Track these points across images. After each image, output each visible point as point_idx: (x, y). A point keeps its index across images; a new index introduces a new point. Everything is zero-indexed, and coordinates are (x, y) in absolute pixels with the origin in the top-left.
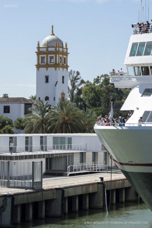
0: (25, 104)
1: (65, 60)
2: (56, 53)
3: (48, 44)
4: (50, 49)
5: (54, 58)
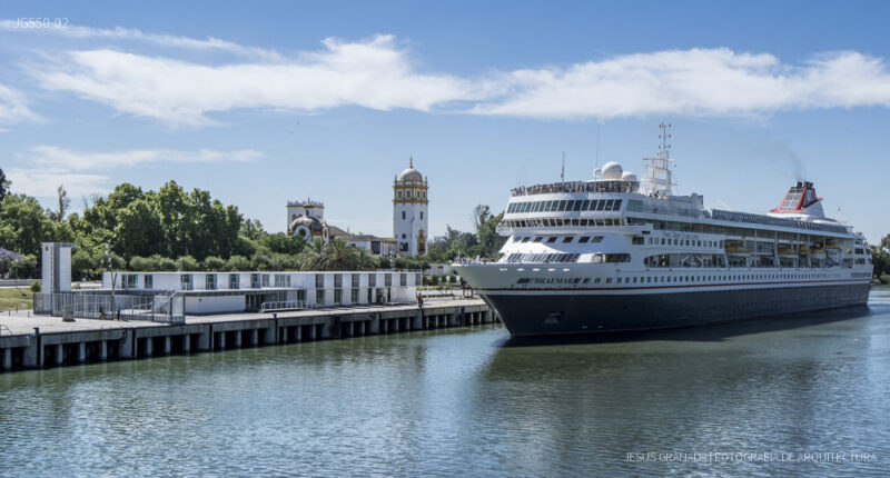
0: (373, 242)
1: (425, 195)
2: (413, 187)
3: (406, 178)
4: (407, 183)
5: (410, 192)
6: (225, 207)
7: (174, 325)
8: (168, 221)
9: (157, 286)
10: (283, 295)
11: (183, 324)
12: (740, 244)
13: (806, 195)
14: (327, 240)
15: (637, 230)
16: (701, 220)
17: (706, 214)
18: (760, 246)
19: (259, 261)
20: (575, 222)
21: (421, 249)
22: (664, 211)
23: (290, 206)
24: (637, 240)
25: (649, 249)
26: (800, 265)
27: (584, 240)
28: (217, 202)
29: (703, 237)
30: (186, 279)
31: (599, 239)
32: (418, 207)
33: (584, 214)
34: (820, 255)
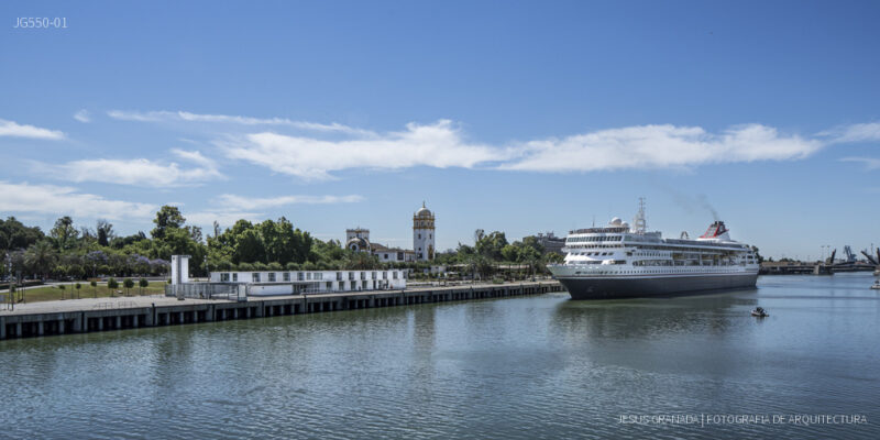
0: (399, 253)
1: (433, 224)
2: (425, 219)
4: (421, 217)
5: (424, 222)
6: (302, 233)
7: (240, 302)
8: (267, 241)
9: (239, 280)
10: (318, 284)
11: (245, 301)
12: (681, 255)
13: (720, 228)
14: (369, 252)
15: (629, 249)
16: (661, 244)
17: (663, 241)
18: (692, 256)
19: (320, 265)
20: (600, 246)
21: (431, 256)
22: (642, 240)
23: (348, 231)
24: (629, 254)
25: (635, 258)
26: (714, 264)
27: (604, 254)
28: (298, 230)
29: (661, 252)
30: (256, 276)
31: (611, 254)
32: (428, 231)
33: (604, 243)
34: (726, 260)
